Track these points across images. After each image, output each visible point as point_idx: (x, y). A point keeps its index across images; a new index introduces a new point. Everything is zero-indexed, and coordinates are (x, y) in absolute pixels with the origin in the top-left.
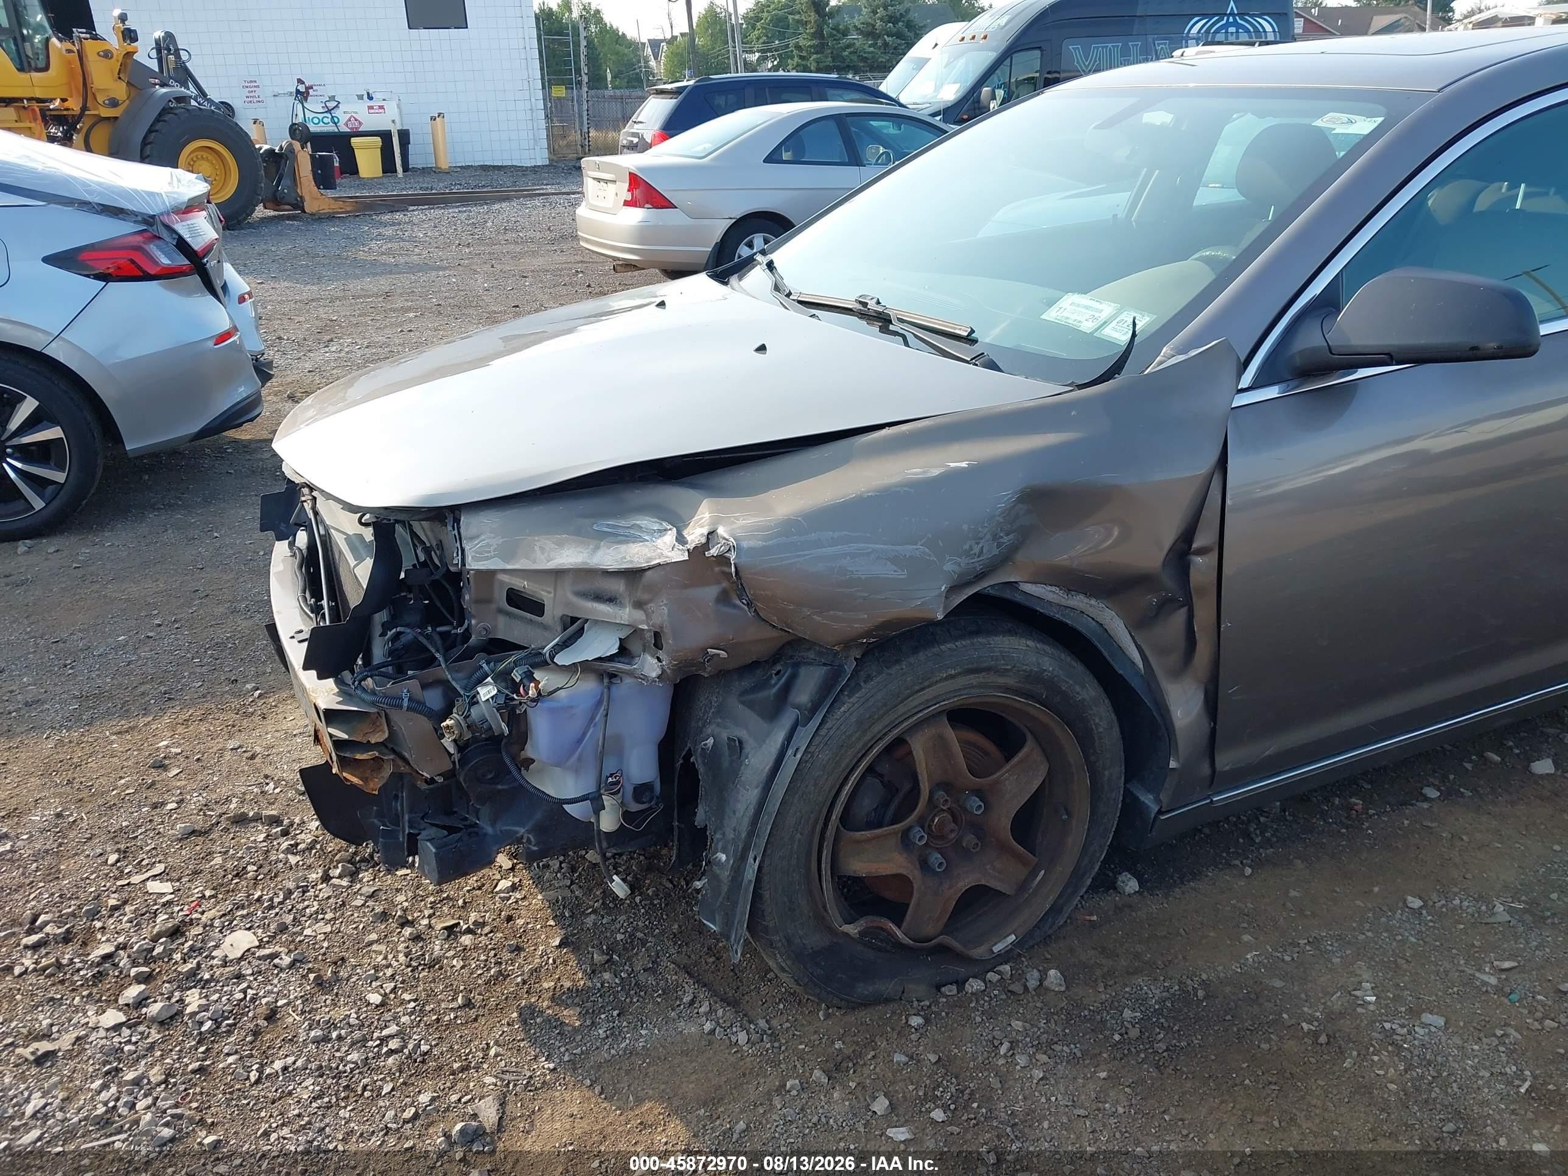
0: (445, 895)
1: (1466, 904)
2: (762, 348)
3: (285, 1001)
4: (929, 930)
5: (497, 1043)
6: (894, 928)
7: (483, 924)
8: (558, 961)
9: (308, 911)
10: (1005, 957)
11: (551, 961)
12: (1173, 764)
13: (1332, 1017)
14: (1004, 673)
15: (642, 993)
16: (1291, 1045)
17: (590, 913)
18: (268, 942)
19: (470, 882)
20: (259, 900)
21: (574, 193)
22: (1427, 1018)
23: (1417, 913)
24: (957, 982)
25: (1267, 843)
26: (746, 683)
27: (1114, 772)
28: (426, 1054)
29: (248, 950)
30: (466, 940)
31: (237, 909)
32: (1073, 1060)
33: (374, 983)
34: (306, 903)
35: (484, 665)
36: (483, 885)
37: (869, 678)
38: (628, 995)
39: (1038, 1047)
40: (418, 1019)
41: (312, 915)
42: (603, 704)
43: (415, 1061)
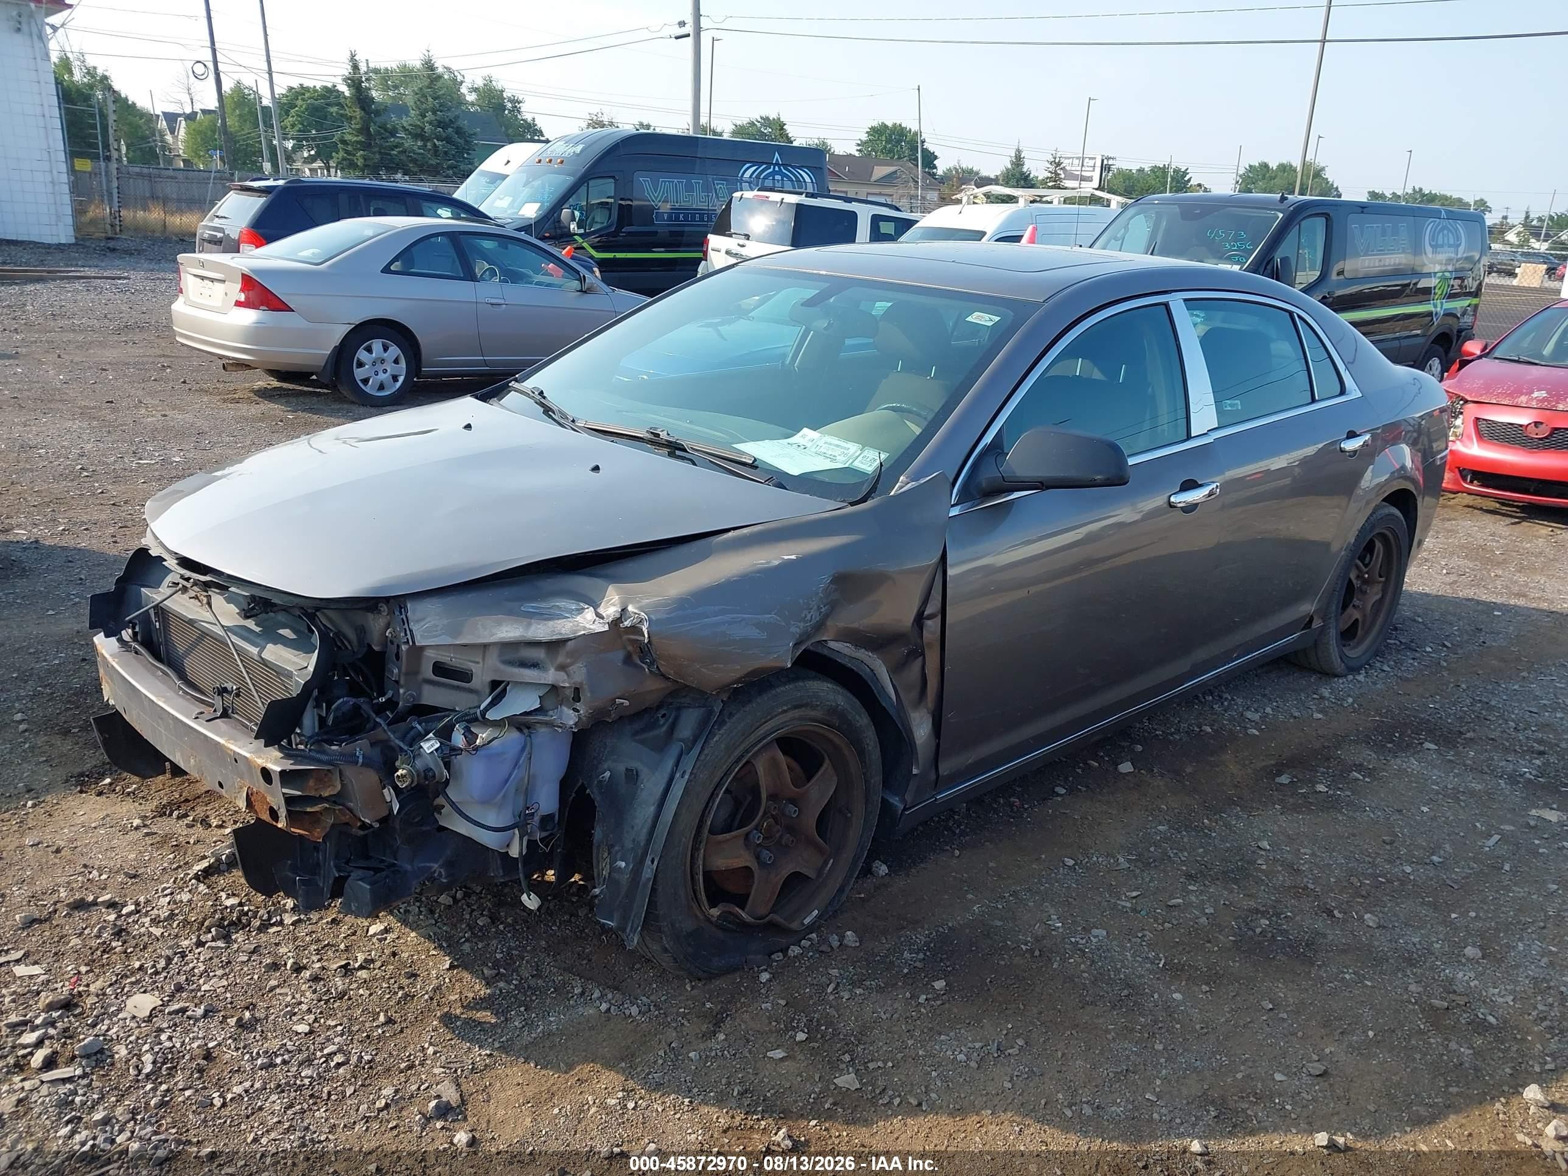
0: (326, 942)
1: (1100, 859)
2: (596, 469)
3: (215, 1043)
4: (762, 911)
5: (431, 1044)
6: (740, 911)
7: (373, 961)
8: (454, 980)
9: (196, 971)
10: (811, 928)
11: (447, 980)
12: (915, 771)
13: (1037, 940)
14: (814, 707)
15: (538, 993)
16: (1017, 960)
17: (464, 942)
18: (169, 1001)
19: (342, 930)
20: (141, 968)
21: (120, 278)
22: (1095, 932)
23: (1072, 868)
24: (781, 951)
25: (963, 833)
26: (637, 726)
27: (877, 779)
28: (370, 1062)
29: (154, 1009)
30: (363, 974)
31: (121, 978)
32: (880, 990)
33: (293, 1018)
34: (191, 965)
35: (417, 726)
36: (356, 932)
37: (731, 715)
38: (525, 995)
39: (853, 984)
40: (350, 1038)
41: (202, 974)
42: (526, 750)
43: (364, 1068)
